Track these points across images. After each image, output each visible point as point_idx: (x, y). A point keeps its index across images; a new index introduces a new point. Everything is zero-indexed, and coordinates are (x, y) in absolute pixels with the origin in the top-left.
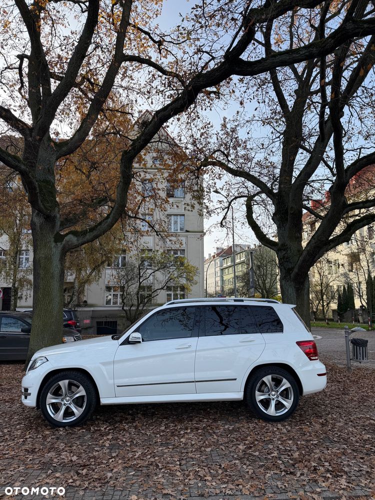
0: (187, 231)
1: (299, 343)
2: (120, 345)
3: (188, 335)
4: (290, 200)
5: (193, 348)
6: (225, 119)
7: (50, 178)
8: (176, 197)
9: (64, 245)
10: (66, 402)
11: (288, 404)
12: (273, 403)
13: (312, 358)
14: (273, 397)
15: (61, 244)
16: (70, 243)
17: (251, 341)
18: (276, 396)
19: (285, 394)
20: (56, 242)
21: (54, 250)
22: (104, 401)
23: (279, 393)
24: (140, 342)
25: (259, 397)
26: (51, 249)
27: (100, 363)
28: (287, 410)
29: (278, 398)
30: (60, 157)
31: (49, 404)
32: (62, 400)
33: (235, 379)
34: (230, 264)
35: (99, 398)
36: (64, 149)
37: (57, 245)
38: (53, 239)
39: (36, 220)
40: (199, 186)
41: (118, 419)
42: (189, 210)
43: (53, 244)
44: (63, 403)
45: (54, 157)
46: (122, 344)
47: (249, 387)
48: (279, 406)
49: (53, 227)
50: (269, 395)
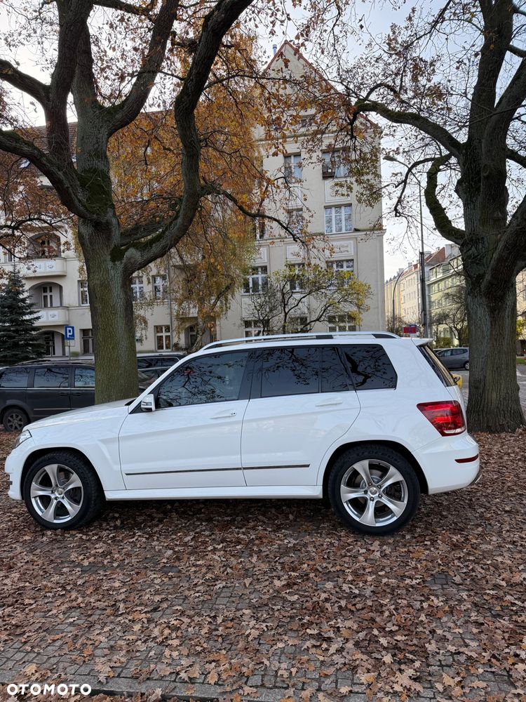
0: (356, 230)
1: (422, 407)
2: (130, 413)
3: (234, 397)
4: (483, 153)
5: (238, 418)
6: (393, 27)
7: (100, 165)
8: (336, 177)
9: (126, 265)
10: (57, 496)
11: (397, 508)
12: (371, 506)
13: (446, 432)
14: (373, 496)
15: (121, 263)
16: (132, 261)
17: (336, 404)
18: (377, 495)
19: (394, 492)
20: (113, 260)
21: (112, 272)
22: (110, 495)
23: (382, 490)
24: (149, 410)
25: (347, 494)
26: (107, 271)
27: (100, 440)
28: (395, 518)
29: (380, 498)
30: (116, 130)
31: (35, 497)
32: (53, 492)
33: (308, 466)
34: (441, 275)
35: (103, 491)
36: (119, 116)
37: (115, 265)
38: (110, 257)
39: (83, 230)
40: (358, 152)
41: (140, 519)
42: (343, 195)
43: (110, 264)
44: (53, 496)
45: (104, 131)
46: (132, 412)
47: (330, 477)
48: (381, 511)
49: (109, 238)
50: (366, 492)
